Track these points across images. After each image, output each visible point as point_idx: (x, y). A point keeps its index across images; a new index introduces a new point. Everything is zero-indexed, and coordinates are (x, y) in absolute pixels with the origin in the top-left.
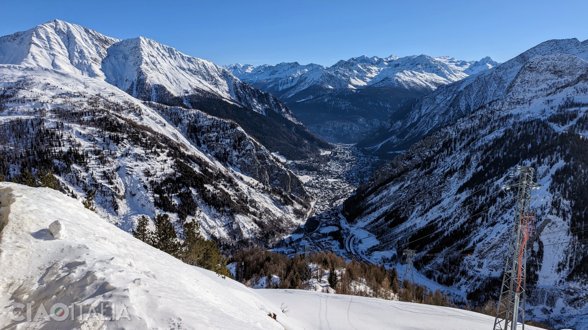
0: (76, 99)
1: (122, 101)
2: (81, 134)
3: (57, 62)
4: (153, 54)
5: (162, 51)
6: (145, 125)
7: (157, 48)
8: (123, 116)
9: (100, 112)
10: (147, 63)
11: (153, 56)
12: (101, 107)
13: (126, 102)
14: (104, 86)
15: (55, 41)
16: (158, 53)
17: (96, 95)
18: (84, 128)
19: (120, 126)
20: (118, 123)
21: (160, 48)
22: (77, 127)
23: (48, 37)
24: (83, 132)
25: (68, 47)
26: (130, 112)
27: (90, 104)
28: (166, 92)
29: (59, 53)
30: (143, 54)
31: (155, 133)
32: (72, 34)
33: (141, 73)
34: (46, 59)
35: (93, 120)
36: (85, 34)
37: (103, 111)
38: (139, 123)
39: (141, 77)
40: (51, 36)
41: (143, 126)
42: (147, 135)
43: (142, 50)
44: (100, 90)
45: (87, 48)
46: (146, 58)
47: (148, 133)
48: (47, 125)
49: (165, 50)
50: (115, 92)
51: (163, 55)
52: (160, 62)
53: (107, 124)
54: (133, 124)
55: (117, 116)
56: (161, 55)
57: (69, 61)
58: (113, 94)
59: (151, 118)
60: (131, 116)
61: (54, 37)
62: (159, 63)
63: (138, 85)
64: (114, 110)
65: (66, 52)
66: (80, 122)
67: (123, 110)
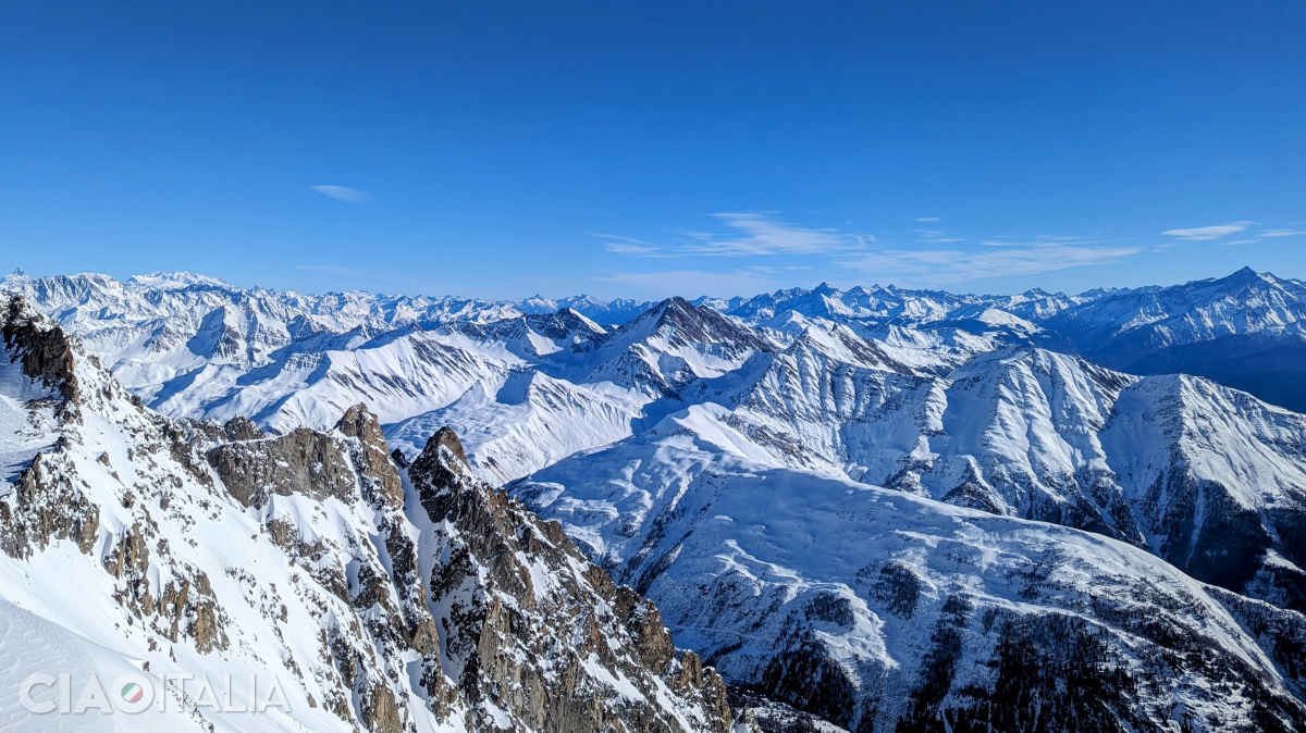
0: (1117, 588)
1: (1175, 589)
2: (1127, 646)
3: (1036, 430)
4: (1205, 412)
5: (1223, 402)
6: (1209, 635)
7: (1213, 397)
8: (1179, 619)
9: (1149, 614)
10: (1190, 434)
11: (1203, 417)
12: (1149, 604)
13: (1181, 594)
14: (1150, 563)
15: (1032, 390)
16: (1214, 408)
17: (1142, 579)
18: (1132, 639)
19: (1177, 637)
20: (1173, 632)
21: (1219, 397)
22: (1123, 635)
23: (1022, 384)
24: (1130, 644)
25: (1051, 401)
26: (1188, 612)
27: (1136, 596)
28: (1226, 500)
29: (1039, 412)
30: (1184, 415)
31: (1223, 652)
32: (1060, 376)
33: (1177, 455)
34: (1019, 424)
35: (1141, 625)
36: (1081, 372)
37: (1152, 611)
38: (1201, 633)
39: (1178, 464)
40: (1027, 380)
41: (1205, 637)
42: (1213, 656)
43: (1183, 405)
44: (1145, 569)
45: (1082, 402)
46: (1189, 423)
47: (1215, 652)
48: (1090, 630)
49: (1229, 398)
50: (1166, 573)
51: (1226, 411)
52: (1217, 428)
53: (1159, 634)
54: (1194, 636)
55: (1172, 620)
56: (1221, 412)
57: (1052, 427)
58: (1163, 578)
59: (1218, 622)
60: (1190, 620)
61: (1032, 383)
62: (1215, 430)
63: (1171, 478)
64: (1165, 607)
65: (1048, 408)
66: (1126, 628)
67: (1178, 608)
